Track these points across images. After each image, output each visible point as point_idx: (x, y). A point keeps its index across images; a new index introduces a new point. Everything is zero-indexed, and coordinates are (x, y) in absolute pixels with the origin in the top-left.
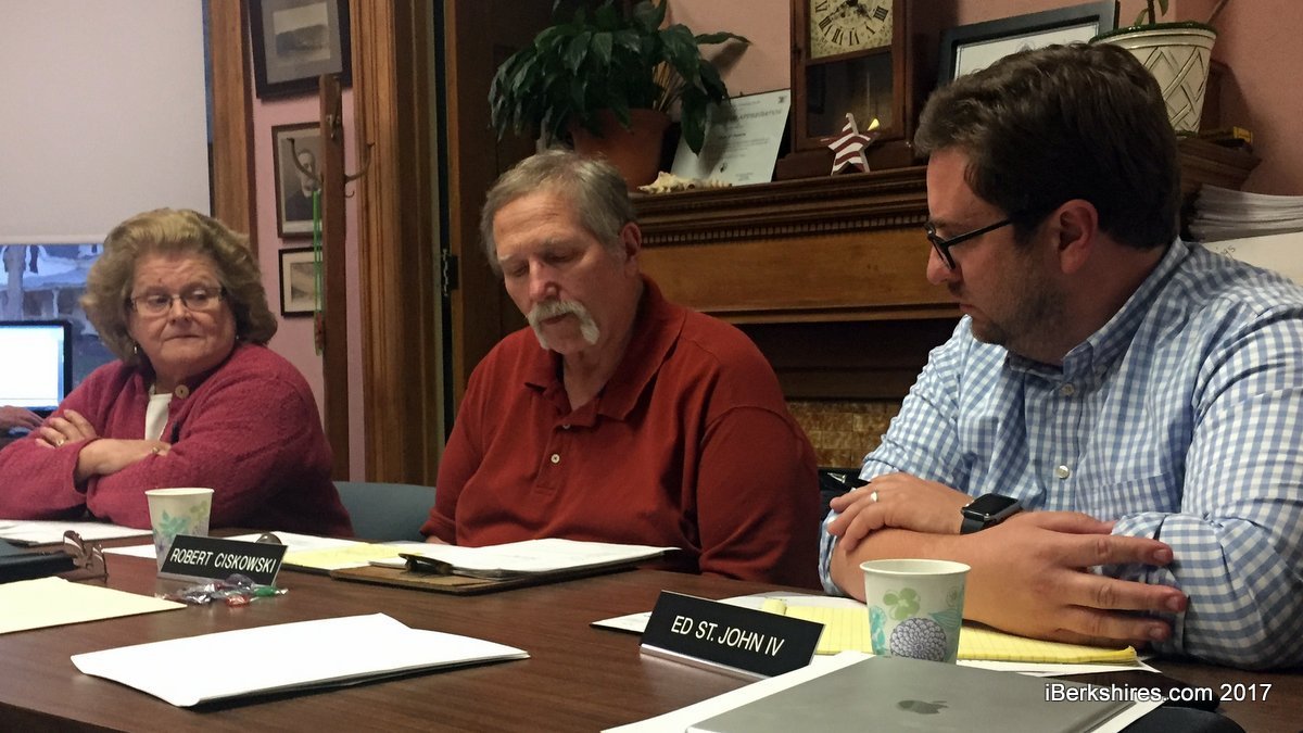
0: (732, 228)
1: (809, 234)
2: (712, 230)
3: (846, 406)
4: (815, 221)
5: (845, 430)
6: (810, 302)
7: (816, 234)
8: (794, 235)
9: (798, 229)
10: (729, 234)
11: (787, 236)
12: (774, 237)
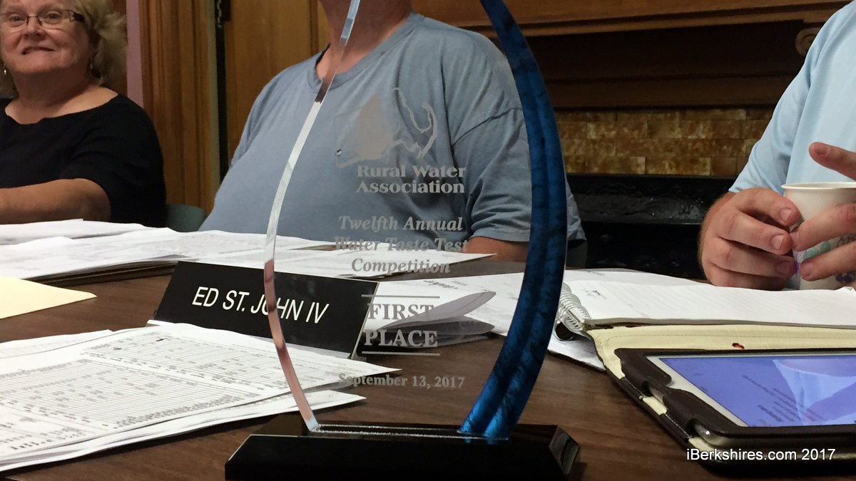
3: (581, 115)
5: (580, 138)
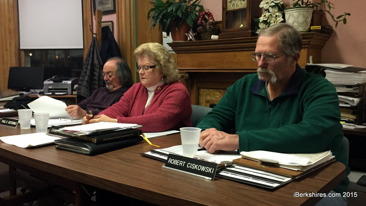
1: (224, 52)
2: (201, 50)
4: (226, 49)
6: (224, 67)
8: (220, 52)
10: (205, 51)
12: (215, 52)
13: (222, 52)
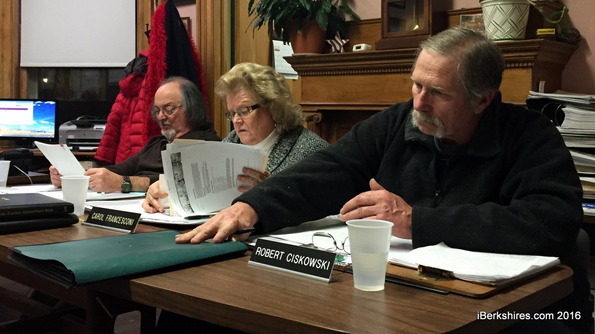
0: (352, 70)
1: (385, 73)
2: (344, 70)
4: (388, 68)
6: (387, 102)
7: (388, 73)
8: (378, 73)
9: (380, 71)
10: (351, 72)
11: (376, 73)
12: (370, 74)
13: (381, 73)
